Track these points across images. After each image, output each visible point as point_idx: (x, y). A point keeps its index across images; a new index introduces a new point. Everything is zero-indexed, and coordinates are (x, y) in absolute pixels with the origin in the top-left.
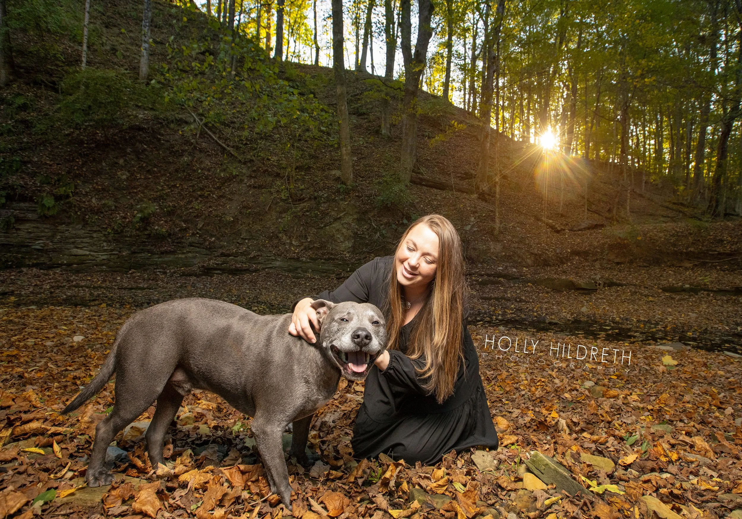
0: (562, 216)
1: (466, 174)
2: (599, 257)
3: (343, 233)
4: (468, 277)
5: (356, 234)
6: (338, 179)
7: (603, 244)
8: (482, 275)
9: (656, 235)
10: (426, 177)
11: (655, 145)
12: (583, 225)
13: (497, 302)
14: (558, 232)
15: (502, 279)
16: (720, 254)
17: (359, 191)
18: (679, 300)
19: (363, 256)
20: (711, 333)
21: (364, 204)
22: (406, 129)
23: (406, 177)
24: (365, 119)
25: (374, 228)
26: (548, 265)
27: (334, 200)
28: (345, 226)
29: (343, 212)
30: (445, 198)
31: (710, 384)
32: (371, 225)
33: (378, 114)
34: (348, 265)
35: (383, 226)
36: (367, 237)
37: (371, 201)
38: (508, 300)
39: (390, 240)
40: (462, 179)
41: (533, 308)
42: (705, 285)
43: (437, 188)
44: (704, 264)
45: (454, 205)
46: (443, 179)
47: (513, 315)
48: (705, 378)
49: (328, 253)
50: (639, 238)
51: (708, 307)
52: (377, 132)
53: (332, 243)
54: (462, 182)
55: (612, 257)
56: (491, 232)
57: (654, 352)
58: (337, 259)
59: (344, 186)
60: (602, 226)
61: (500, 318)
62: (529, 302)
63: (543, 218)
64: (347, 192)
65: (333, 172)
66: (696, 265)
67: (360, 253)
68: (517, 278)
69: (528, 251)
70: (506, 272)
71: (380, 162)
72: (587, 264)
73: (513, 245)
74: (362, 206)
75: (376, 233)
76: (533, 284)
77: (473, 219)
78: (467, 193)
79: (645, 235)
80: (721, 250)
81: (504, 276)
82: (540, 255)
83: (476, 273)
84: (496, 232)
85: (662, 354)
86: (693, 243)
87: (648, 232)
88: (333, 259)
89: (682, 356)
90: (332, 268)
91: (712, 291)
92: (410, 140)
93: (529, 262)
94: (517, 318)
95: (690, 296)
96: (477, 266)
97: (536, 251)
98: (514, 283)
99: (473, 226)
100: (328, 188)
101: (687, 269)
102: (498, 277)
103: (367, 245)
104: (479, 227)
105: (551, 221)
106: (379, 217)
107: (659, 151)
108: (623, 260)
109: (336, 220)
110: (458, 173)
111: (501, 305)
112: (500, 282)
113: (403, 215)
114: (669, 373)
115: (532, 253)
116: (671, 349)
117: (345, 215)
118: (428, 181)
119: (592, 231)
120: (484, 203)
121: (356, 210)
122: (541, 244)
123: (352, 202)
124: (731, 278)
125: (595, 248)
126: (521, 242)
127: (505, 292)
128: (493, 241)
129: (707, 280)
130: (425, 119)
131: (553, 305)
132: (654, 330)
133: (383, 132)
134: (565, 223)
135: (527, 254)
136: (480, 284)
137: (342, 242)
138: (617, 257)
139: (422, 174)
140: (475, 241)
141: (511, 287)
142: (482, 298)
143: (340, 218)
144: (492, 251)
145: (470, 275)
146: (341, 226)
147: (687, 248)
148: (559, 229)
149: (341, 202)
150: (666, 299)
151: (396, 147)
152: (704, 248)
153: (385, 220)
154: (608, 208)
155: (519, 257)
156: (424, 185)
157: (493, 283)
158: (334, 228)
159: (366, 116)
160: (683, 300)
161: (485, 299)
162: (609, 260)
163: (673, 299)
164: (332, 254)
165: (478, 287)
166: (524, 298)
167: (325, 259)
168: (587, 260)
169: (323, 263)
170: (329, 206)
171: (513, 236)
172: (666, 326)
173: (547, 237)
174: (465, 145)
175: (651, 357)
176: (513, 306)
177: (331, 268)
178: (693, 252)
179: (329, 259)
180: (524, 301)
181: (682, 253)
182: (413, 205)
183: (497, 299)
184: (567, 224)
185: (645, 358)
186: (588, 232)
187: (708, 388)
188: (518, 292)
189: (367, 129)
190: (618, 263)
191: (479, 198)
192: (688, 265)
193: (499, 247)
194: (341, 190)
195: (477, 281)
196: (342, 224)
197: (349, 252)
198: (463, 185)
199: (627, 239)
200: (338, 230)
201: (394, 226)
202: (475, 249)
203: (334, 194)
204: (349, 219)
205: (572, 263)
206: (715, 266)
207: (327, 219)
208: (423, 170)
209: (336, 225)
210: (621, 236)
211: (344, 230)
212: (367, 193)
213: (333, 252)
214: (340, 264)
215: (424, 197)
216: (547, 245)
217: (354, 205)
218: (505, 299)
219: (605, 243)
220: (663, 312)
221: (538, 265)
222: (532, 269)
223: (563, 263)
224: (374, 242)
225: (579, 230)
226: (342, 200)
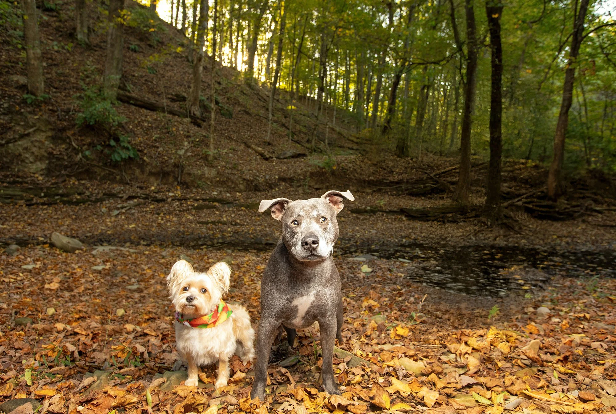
0: (269, 144)
1: (177, 95)
2: (302, 183)
3: (33, 153)
4: (183, 201)
5: (51, 154)
6: (23, 88)
7: (306, 172)
8: (197, 200)
9: (347, 165)
10: (133, 95)
11: (343, 85)
12: (289, 154)
13: (214, 226)
14: (267, 159)
15: (216, 204)
16: (391, 182)
17: (52, 105)
18: (363, 220)
19: (62, 179)
20: (387, 245)
21: (60, 120)
22: (111, 39)
23: (111, 93)
24: (53, 16)
25: (75, 148)
26: (259, 191)
27: (19, 113)
28: (37, 144)
29: (32, 127)
30: (156, 120)
31: (395, 283)
32: (70, 144)
33: (71, 14)
34: (42, 189)
35: (86, 147)
36: (66, 158)
37: (70, 117)
38: (224, 223)
39: (95, 163)
40: (173, 100)
41: (249, 230)
42: (381, 207)
43: (147, 108)
44: (379, 190)
45: (167, 128)
46: (151, 99)
47: (232, 238)
48: (391, 280)
49: (13, 176)
50: (335, 168)
51: (383, 224)
52: (71, 35)
53: (18, 164)
54: (173, 104)
55: (312, 184)
56: (205, 158)
57: (354, 263)
58: (26, 183)
59: (33, 97)
60: (304, 155)
61: (220, 241)
62: (243, 225)
63: (253, 146)
64: (37, 105)
65: (15, 78)
66: (374, 191)
67: (57, 177)
68: (231, 203)
69: (241, 177)
70: (220, 197)
71: (78, 73)
72: (292, 189)
73: (227, 171)
74: (59, 122)
75: (77, 154)
76: (246, 208)
77: (186, 143)
78: (179, 116)
79: (338, 165)
80: (391, 179)
81: (220, 201)
82: (252, 182)
83: (191, 198)
84: (210, 158)
85: (360, 263)
86: (373, 173)
87: (341, 163)
88: (21, 183)
89: (373, 264)
90: (20, 193)
91: (385, 212)
92: (116, 52)
93: (242, 187)
94: (237, 241)
95: (370, 216)
96: (191, 191)
97: (248, 177)
98: (229, 208)
99: (187, 151)
100: (9, 96)
101: (368, 194)
102: (213, 202)
103: (66, 167)
104: (193, 152)
105: (260, 149)
106: (81, 136)
107: (346, 92)
108: (321, 186)
109: (22, 136)
110: (169, 94)
111: (218, 229)
112: (215, 207)
113: (110, 135)
114: (368, 278)
115: (244, 179)
116: (364, 259)
117: (35, 131)
118: (136, 100)
119: (296, 160)
120: (196, 127)
121: (50, 127)
122: (252, 170)
123: (45, 117)
124: (397, 202)
125: (299, 175)
126: (235, 168)
127: (221, 216)
128: (207, 166)
129: (382, 203)
130: (130, 31)
131: (265, 227)
132: (348, 245)
133: (79, 36)
134: (271, 151)
135: (240, 180)
136: (196, 208)
137: (31, 163)
138: (316, 184)
139: (129, 92)
140: (189, 166)
141: (226, 211)
142: (199, 223)
143: (28, 135)
144: (206, 176)
145: (185, 200)
146: (30, 144)
147: (369, 176)
148: (268, 156)
149: (29, 116)
150: (354, 219)
151: (96, 57)
152: (381, 177)
153: (89, 140)
154: (307, 138)
155: (233, 182)
156: (132, 104)
157: (209, 207)
158: (21, 146)
159: (55, 14)
160: (366, 219)
161: (203, 223)
162: (310, 186)
163: (359, 219)
164: (18, 177)
165: (194, 212)
166: (238, 221)
167: (9, 183)
168: (292, 186)
169: (6, 187)
170: (12, 119)
171: (227, 163)
172: (357, 242)
173: (258, 164)
174: (175, 65)
175: (352, 267)
176: (229, 229)
177: (17, 193)
178: (373, 181)
179: (14, 182)
180: (239, 224)
181: (365, 181)
182: (120, 125)
183: (213, 223)
184: (274, 152)
185: (348, 268)
186: (293, 161)
187: (395, 286)
188: (233, 216)
189: (57, 29)
190: (317, 189)
191: (192, 122)
192: (369, 191)
193: (213, 172)
194: (29, 101)
195: (193, 206)
196: (32, 142)
197: (42, 175)
198: (174, 107)
199: (324, 168)
200: (26, 149)
201: (99, 147)
202: (190, 174)
203: (19, 104)
204: (40, 137)
205: (279, 188)
206: (387, 192)
207: (10, 135)
208: (129, 87)
209: (24, 143)
210: (320, 165)
211: (34, 149)
212: (65, 107)
213: (21, 174)
214: (31, 189)
215: (133, 117)
216: (258, 171)
217: (47, 121)
218: (221, 223)
219: (308, 171)
220: (353, 230)
221: (250, 190)
222: (244, 194)
223: (272, 188)
224: (76, 164)
225: (285, 158)
226: (30, 113)
